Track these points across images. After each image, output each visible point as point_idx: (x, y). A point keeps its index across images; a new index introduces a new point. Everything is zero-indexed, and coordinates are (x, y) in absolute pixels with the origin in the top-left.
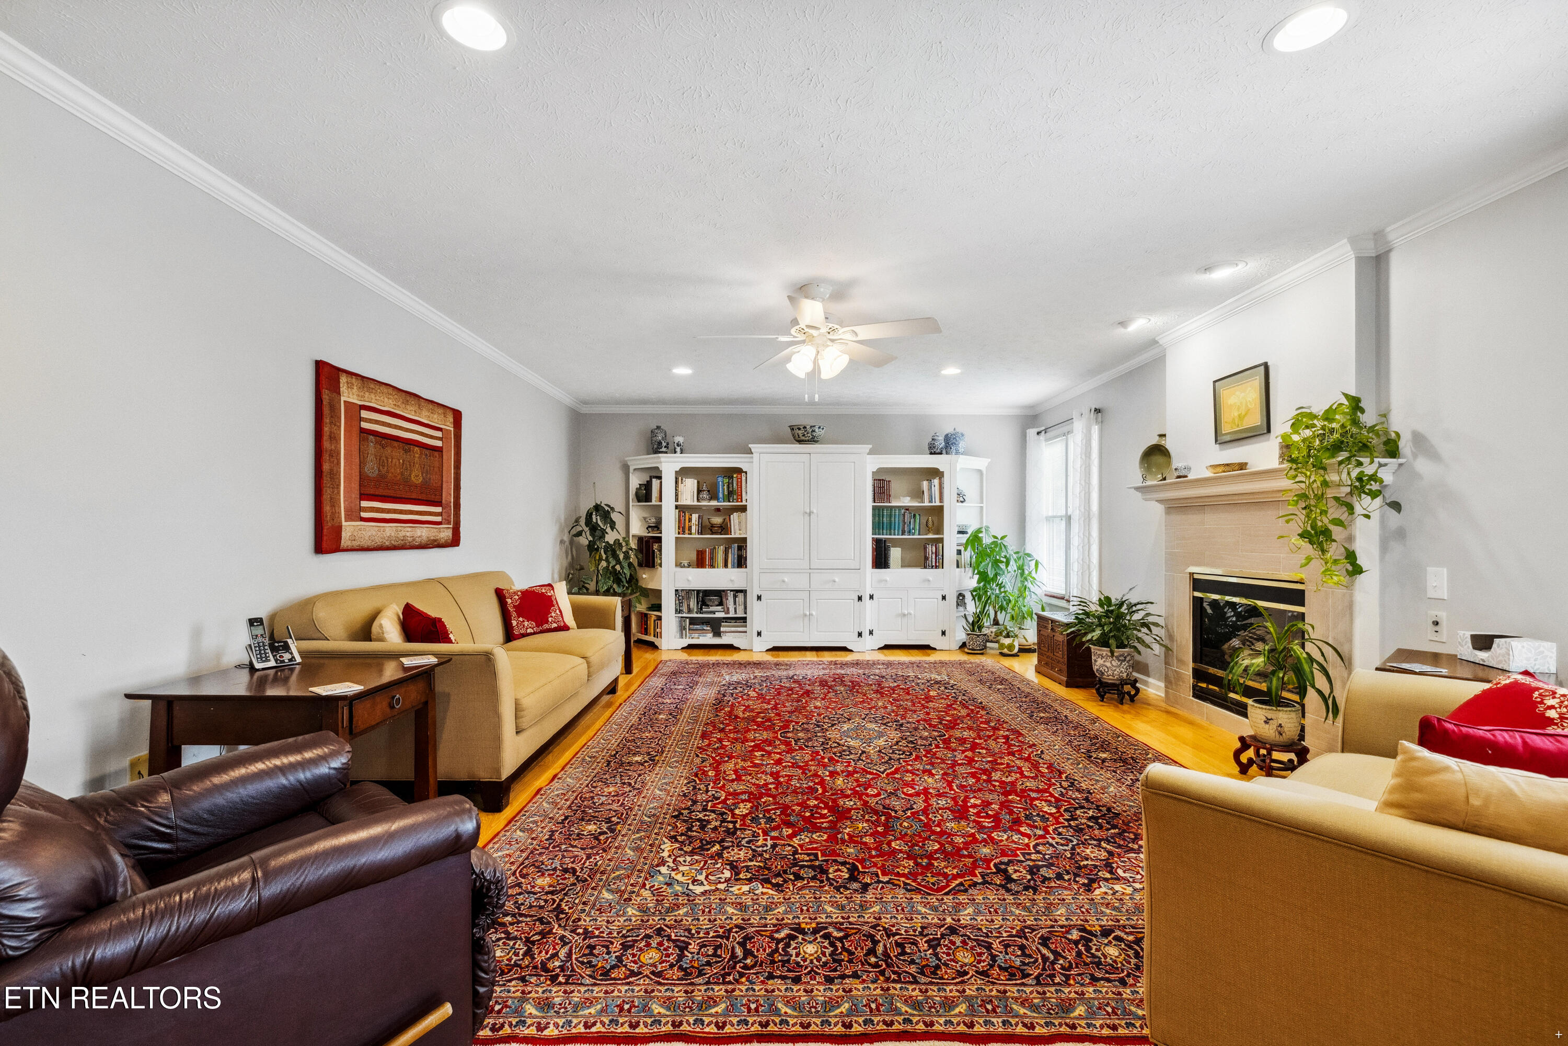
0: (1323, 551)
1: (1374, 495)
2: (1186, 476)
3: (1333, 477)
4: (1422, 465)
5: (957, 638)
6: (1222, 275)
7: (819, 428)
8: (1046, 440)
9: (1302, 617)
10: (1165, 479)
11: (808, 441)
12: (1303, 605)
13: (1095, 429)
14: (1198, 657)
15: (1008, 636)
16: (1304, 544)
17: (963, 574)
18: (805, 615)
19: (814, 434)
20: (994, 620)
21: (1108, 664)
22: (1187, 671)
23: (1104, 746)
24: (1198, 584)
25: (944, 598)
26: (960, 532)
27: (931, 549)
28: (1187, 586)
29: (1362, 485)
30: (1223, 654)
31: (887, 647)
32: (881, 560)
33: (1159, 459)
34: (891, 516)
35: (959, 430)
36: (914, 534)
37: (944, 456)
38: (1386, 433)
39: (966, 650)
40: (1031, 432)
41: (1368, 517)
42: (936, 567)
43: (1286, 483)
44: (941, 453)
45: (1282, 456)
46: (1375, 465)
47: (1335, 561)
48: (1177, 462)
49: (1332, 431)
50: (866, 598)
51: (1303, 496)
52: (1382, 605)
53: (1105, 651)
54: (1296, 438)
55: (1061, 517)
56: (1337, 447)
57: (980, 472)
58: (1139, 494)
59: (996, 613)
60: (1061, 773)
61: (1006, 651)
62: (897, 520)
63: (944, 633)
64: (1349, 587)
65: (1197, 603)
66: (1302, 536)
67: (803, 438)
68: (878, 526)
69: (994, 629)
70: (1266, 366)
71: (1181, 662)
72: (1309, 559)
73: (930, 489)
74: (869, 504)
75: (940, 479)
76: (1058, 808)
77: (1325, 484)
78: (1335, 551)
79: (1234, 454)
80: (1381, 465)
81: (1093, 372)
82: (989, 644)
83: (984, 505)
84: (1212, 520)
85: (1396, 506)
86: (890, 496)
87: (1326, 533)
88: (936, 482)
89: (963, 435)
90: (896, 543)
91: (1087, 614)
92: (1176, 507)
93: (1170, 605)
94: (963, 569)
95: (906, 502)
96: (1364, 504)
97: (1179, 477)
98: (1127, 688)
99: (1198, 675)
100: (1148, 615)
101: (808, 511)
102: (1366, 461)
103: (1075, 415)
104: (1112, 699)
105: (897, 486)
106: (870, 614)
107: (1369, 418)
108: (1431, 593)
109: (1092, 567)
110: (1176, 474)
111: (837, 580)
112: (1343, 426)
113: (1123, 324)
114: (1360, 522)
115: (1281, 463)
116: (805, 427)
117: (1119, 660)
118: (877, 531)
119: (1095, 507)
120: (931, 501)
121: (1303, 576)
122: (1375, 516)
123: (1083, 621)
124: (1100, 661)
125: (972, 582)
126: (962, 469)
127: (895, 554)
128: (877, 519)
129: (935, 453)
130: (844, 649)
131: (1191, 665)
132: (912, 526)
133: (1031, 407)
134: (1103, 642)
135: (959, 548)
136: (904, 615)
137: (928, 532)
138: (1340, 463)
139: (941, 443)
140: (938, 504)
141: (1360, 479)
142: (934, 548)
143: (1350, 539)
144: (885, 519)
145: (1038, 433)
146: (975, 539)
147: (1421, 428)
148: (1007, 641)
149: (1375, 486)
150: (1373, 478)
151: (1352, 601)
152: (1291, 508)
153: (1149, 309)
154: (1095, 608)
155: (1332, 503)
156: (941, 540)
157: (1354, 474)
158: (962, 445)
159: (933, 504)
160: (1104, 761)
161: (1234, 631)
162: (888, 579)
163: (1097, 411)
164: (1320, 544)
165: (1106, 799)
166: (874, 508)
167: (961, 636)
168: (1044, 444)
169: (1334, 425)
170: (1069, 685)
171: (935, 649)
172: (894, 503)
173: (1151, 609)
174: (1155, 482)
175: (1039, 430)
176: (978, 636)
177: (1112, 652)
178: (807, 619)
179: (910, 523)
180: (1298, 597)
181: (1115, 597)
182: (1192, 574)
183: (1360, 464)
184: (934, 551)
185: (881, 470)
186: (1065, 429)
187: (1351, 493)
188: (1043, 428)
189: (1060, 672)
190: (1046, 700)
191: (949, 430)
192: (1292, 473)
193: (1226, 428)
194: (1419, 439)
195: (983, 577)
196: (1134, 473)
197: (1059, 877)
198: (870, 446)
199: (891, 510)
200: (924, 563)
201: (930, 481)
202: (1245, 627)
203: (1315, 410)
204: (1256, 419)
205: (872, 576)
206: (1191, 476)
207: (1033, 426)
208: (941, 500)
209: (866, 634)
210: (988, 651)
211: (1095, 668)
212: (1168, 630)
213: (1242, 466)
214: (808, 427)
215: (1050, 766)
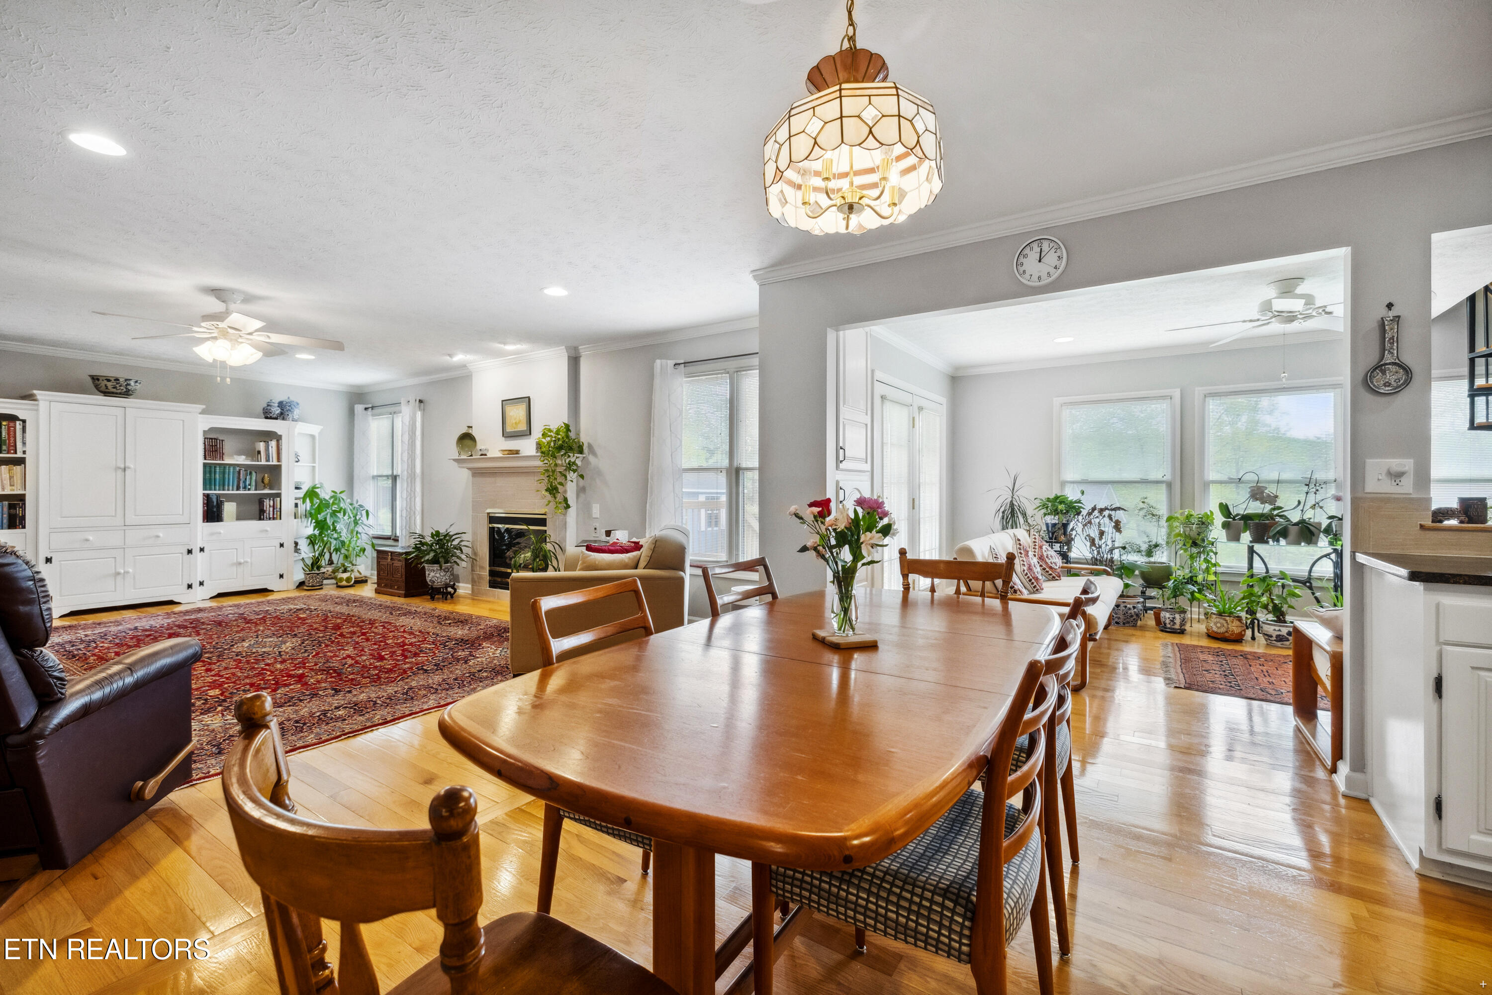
0: (555, 498)
1: (575, 471)
2: (486, 455)
3: (559, 462)
4: (591, 458)
5: (295, 580)
6: (510, 348)
7: (136, 382)
8: (373, 415)
9: (545, 531)
10: (471, 456)
11: (120, 394)
12: (545, 526)
13: (419, 414)
14: (492, 563)
15: (345, 571)
16: (547, 494)
17: (300, 523)
18: (119, 574)
19: (129, 388)
20: (329, 560)
21: (438, 575)
22: (486, 573)
23: (446, 618)
24: (492, 519)
25: (282, 545)
26: (297, 488)
27: (267, 503)
28: (486, 520)
29: (570, 466)
30: (506, 558)
31: (220, 595)
32: (212, 513)
33: (468, 442)
34: (224, 473)
35: (292, 399)
36: (249, 490)
37: (279, 422)
38: (579, 442)
39: (305, 588)
40: (359, 408)
41: (572, 481)
42: (274, 519)
43: (538, 463)
44: (276, 419)
45: (537, 449)
46: (575, 457)
47: (560, 503)
48: (480, 446)
49: (559, 439)
50: (196, 551)
51: (547, 471)
52: (577, 523)
53: (436, 567)
54: (543, 440)
55: (387, 476)
56: (560, 448)
57: (313, 437)
58: (456, 464)
59: (331, 555)
60: (428, 633)
61: (344, 583)
62: (231, 477)
63: (281, 576)
64: (565, 515)
65: (492, 530)
66: (546, 490)
67: (114, 390)
68: (208, 482)
69: (330, 569)
70: (529, 398)
71: (482, 568)
72: (549, 502)
73: (267, 449)
74: (200, 461)
75: (278, 441)
76: (436, 645)
77: (556, 465)
78: (559, 497)
79: (513, 444)
80: (577, 458)
81: (417, 374)
82: (325, 582)
83: (316, 465)
84: (500, 481)
85: (582, 476)
86: (223, 454)
87: (556, 489)
88: (273, 443)
89: (298, 404)
90: (231, 498)
91: (422, 544)
92: (478, 473)
93: (474, 534)
94: (300, 520)
95: (242, 460)
96: (572, 476)
97: (482, 455)
98: (450, 589)
99: (492, 573)
100: (462, 541)
101: (122, 466)
102: (571, 455)
103: (403, 401)
104: (439, 599)
105: (229, 445)
106: (200, 566)
107: (572, 435)
108: (594, 516)
109: (417, 513)
110: (480, 453)
111: (161, 535)
112: (563, 438)
113: (450, 355)
114: (569, 483)
115: (537, 452)
116: (117, 380)
117: (445, 571)
118: (208, 486)
119: (418, 470)
120: (268, 460)
121: (547, 510)
122: (575, 481)
123: (420, 547)
124: (432, 574)
125: (310, 529)
126: (299, 434)
127: (229, 508)
128: (208, 475)
129: (271, 418)
130: (171, 603)
131: (488, 568)
132: (248, 483)
133: (359, 387)
134: (435, 561)
135: (297, 501)
136: (240, 564)
137: (265, 487)
138: (562, 455)
139: (277, 411)
140: (275, 463)
141: (569, 464)
142: (272, 502)
143: (565, 491)
144: (217, 476)
145: (366, 409)
146: (312, 494)
147: (591, 442)
148: (345, 576)
149: (575, 468)
150: (574, 463)
151: (566, 522)
152: (542, 477)
153: (467, 351)
154: (428, 539)
155: (559, 474)
156: (279, 495)
157: (567, 462)
158: (296, 413)
159: (271, 463)
160: (450, 624)
161: (510, 546)
162: (222, 532)
163: (421, 401)
164: (554, 494)
165: (458, 636)
166: (205, 465)
167: (299, 575)
168: (370, 418)
169: (559, 436)
170: (406, 596)
171: (273, 591)
172: (227, 461)
173: (464, 537)
174: (465, 457)
175: (367, 406)
176: (318, 574)
177: (441, 567)
178: (119, 578)
179: (246, 479)
180: (542, 522)
181: (442, 531)
182: (488, 513)
183: (569, 456)
184: (272, 504)
185: (212, 430)
186: (392, 409)
187: (566, 470)
188: (370, 406)
189: (398, 589)
190: (396, 605)
191: (282, 397)
192: (542, 459)
193: (509, 429)
194: (590, 446)
195: (321, 525)
196: (452, 450)
197: (450, 664)
198: (204, 407)
199: (225, 467)
200: (261, 515)
201: (267, 442)
202: (514, 545)
203: (551, 427)
204: (523, 427)
205: (204, 531)
206: (489, 455)
207: (360, 402)
208: (279, 459)
209: (196, 585)
210: (324, 587)
211: (428, 579)
212: (473, 550)
213: (517, 452)
214: (121, 380)
215: (420, 632)
